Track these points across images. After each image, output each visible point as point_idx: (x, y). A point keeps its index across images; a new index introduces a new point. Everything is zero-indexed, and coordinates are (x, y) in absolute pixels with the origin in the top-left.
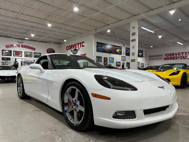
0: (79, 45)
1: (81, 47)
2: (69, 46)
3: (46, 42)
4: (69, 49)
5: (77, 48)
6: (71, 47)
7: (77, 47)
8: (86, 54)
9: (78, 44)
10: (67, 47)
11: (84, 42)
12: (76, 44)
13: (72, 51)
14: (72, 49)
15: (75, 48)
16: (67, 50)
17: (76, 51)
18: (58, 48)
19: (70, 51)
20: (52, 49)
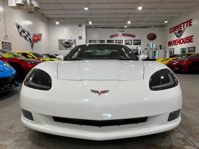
0: (186, 24)
1: (187, 27)
2: (173, 27)
3: (147, 27)
4: (173, 32)
5: (182, 29)
6: (175, 28)
7: (182, 27)
8: (193, 36)
9: (184, 23)
10: (171, 29)
11: (192, 20)
12: (182, 24)
13: (175, 33)
14: (176, 32)
15: (180, 29)
16: (170, 33)
17: (181, 34)
18: (160, 31)
19: (173, 33)
20: (153, 34)
